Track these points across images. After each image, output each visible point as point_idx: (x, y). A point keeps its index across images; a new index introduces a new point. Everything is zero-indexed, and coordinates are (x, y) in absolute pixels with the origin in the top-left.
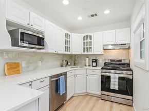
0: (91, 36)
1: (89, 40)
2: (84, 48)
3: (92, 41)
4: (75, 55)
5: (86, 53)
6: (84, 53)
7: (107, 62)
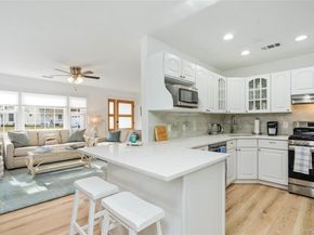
0: (264, 81)
1: (260, 88)
2: (251, 103)
3: (268, 88)
4: (233, 116)
5: (254, 111)
6: (250, 112)
7: (298, 126)
